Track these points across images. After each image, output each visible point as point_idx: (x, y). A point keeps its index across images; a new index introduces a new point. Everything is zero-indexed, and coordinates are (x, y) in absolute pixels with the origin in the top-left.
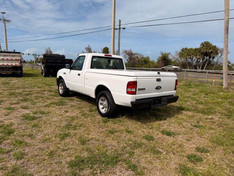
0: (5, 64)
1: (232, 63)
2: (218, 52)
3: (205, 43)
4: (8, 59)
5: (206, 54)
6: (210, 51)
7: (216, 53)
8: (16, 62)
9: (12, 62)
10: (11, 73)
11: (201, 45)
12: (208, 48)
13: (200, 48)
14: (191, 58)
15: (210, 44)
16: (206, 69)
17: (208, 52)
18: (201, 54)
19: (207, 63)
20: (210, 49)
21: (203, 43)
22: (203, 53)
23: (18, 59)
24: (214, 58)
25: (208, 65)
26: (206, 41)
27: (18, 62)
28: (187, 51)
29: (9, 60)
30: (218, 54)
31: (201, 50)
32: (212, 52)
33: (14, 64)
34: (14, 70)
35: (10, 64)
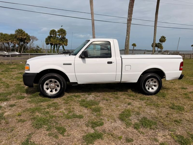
1: (40, 48)
2: (30, 38)
3: (19, 30)
5: (21, 40)
6: (25, 37)
7: (29, 40)
11: (16, 32)
12: (23, 35)
13: (16, 34)
14: (7, 43)
15: (23, 31)
16: (23, 53)
17: (23, 39)
18: (18, 39)
19: (23, 48)
20: (24, 36)
21: (17, 30)
22: (19, 39)
24: (27, 43)
25: (24, 49)
26: (20, 29)
28: (3, 36)
30: (30, 40)
31: (17, 36)
32: (25, 39)
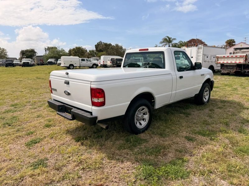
0: (229, 62)
4: (232, 56)
8: (241, 59)
9: (237, 59)
10: (234, 71)
23: (243, 56)
27: (243, 59)
29: (234, 57)
33: (238, 62)
34: (238, 68)
35: (233, 62)
